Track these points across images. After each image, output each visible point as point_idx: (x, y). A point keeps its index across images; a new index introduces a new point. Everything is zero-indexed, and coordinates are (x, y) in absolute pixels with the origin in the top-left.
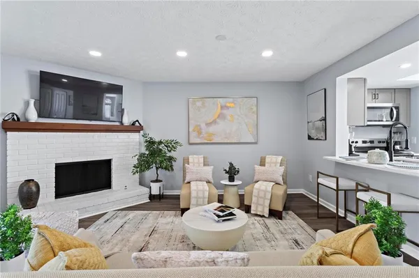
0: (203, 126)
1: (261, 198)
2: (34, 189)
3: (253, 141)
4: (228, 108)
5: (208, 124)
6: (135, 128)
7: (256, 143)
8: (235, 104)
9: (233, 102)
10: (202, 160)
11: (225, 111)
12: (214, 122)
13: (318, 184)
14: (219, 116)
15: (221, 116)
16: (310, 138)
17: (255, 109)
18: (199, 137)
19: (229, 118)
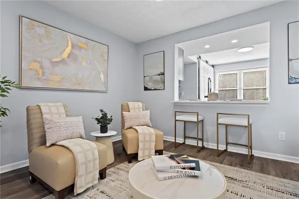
1: (147, 141)
4: (80, 48)
8: (87, 45)
9: (85, 44)
10: (62, 109)
11: (76, 52)
13: (176, 121)
14: (69, 56)
15: (72, 57)
16: (146, 89)
17: (106, 57)
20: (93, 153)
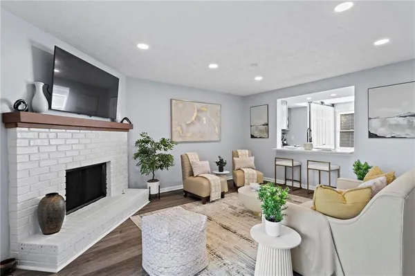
0: (184, 126)
4: (202, 111)
5: (188, 125)
7: (219, 141)
8: (207, 108)
9: (205, 107)
11: (200, 115)
12: (193, 123)
13: (276, 165)
14: (196, 118)
15: (198, 118)
17: (219, 114)
18: (180, 137)
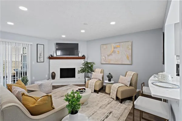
0: (106, 56)
2: (54, 75)
3: (129, 64)
4: (117, 48)
5: (108, 56)
6: (83, 57)
7: (131, 64)
9: (119, 45)
10: (100, 71)
11: (115, 50)
12: (111, 54)
14: (113, 52)
18: (105, 61)
19: (117, 52)
20: (93, 84)
